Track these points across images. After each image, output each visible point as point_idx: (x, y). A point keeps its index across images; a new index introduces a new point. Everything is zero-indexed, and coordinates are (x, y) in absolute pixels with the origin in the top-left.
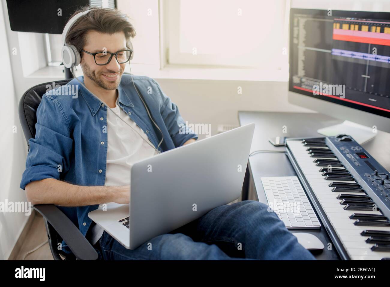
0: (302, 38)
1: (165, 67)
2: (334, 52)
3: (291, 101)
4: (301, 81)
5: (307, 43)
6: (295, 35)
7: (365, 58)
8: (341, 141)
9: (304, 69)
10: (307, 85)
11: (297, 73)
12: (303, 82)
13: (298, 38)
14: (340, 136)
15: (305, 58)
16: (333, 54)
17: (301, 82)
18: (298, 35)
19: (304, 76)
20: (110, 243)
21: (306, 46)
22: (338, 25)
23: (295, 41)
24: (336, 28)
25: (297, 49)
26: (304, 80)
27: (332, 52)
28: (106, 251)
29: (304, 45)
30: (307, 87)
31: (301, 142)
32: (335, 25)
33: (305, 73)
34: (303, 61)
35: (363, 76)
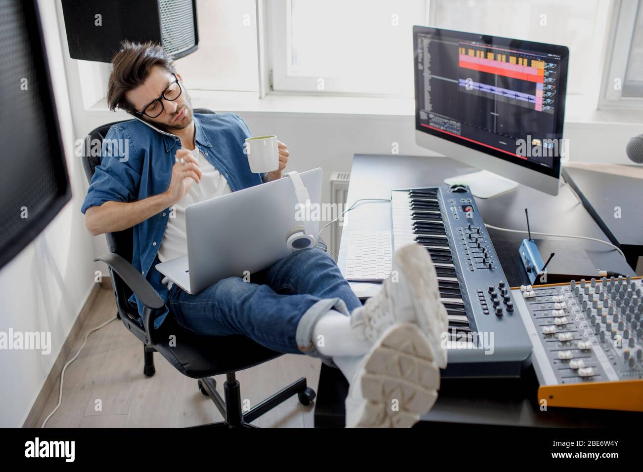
0: (427, 64)
1: (267, 94)
2: (461, 83)
3: (419, 142)
4: (428, 116)
5: (433, 70)
6: (420, 60)
7: (493, 92)
8: (454, 192)
9: (431, 103)
10: (434, 123)
11: (424, 108)
12: (431, 119)
13: (422, 63)
14: (454, 187)
15: (432, 89)
16: (460, 84)
17: (429, 119)
18: (423, 59)
19: (431, 111)
20: (177, 295)
21: (431, 74)
22: (464, 50)
23: (420, 67)
24: (462, 53)
25: (423, 77)
26: (431, 116)
27: (459, 83)
28: (174, 304)
29: (430, 72)
30: (435, 125)
31: (409, 192)
32: (460, 49)
33: (432, 107)
34: (429, 92)
35: (492, 113)
